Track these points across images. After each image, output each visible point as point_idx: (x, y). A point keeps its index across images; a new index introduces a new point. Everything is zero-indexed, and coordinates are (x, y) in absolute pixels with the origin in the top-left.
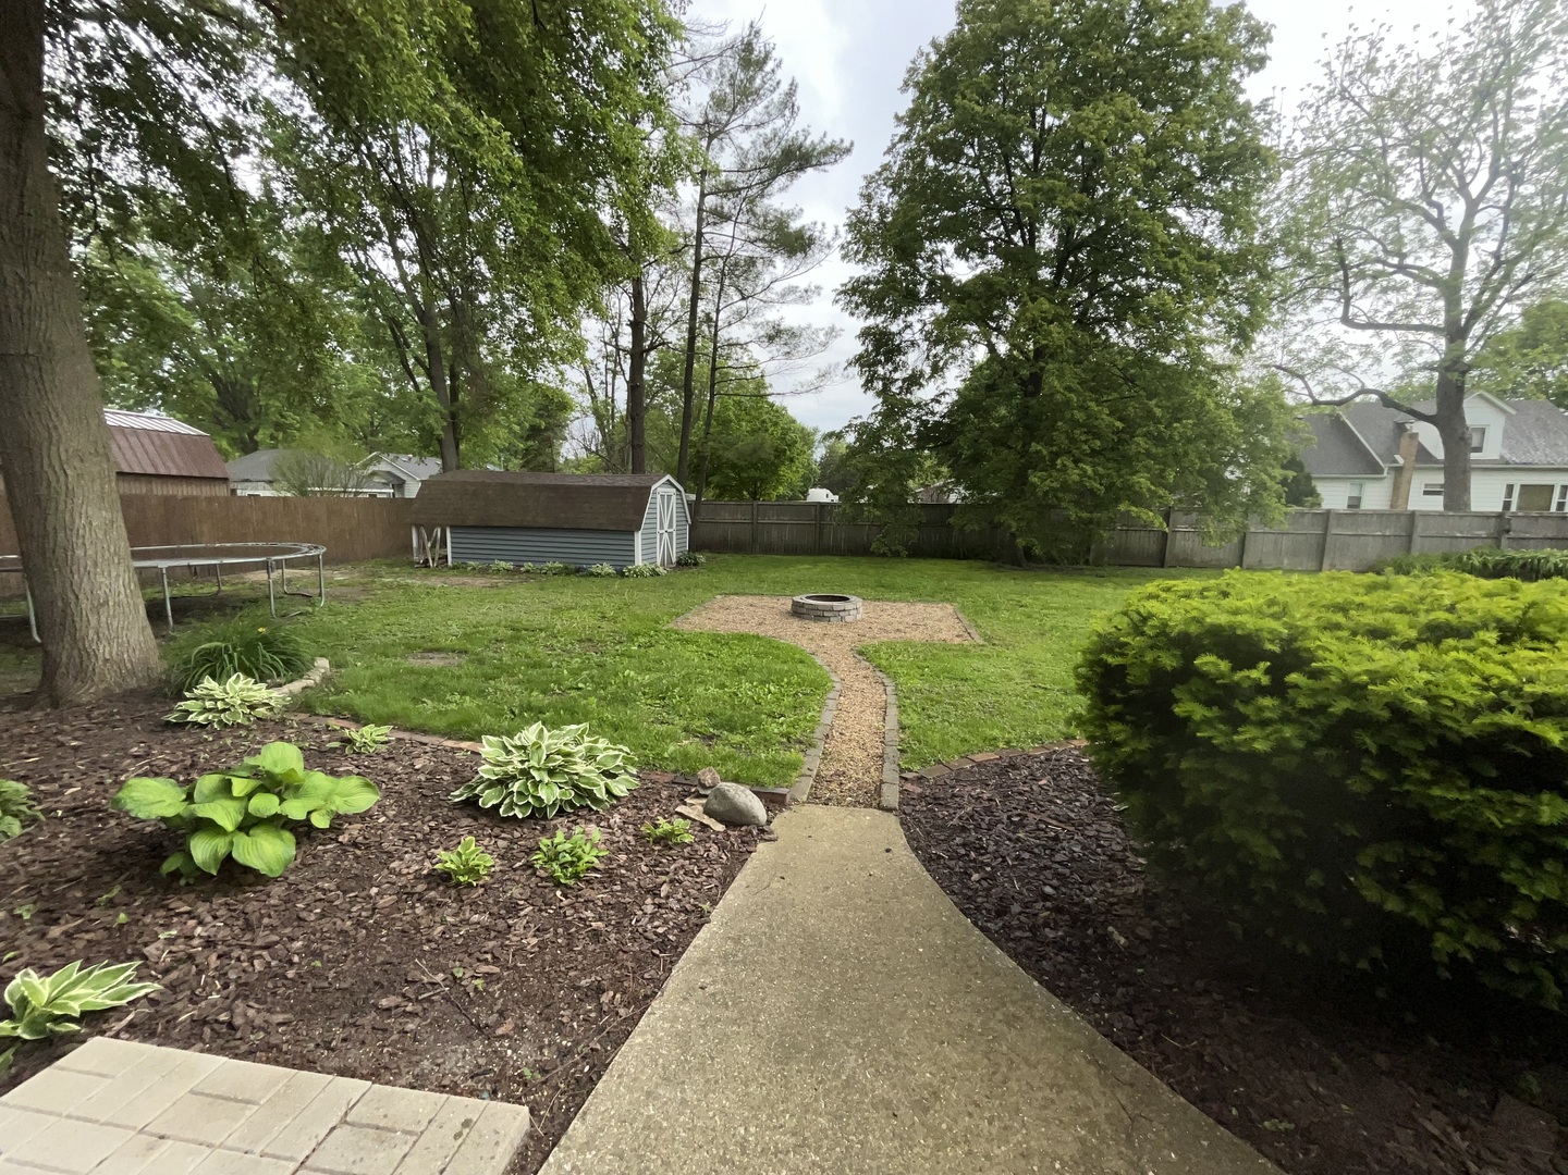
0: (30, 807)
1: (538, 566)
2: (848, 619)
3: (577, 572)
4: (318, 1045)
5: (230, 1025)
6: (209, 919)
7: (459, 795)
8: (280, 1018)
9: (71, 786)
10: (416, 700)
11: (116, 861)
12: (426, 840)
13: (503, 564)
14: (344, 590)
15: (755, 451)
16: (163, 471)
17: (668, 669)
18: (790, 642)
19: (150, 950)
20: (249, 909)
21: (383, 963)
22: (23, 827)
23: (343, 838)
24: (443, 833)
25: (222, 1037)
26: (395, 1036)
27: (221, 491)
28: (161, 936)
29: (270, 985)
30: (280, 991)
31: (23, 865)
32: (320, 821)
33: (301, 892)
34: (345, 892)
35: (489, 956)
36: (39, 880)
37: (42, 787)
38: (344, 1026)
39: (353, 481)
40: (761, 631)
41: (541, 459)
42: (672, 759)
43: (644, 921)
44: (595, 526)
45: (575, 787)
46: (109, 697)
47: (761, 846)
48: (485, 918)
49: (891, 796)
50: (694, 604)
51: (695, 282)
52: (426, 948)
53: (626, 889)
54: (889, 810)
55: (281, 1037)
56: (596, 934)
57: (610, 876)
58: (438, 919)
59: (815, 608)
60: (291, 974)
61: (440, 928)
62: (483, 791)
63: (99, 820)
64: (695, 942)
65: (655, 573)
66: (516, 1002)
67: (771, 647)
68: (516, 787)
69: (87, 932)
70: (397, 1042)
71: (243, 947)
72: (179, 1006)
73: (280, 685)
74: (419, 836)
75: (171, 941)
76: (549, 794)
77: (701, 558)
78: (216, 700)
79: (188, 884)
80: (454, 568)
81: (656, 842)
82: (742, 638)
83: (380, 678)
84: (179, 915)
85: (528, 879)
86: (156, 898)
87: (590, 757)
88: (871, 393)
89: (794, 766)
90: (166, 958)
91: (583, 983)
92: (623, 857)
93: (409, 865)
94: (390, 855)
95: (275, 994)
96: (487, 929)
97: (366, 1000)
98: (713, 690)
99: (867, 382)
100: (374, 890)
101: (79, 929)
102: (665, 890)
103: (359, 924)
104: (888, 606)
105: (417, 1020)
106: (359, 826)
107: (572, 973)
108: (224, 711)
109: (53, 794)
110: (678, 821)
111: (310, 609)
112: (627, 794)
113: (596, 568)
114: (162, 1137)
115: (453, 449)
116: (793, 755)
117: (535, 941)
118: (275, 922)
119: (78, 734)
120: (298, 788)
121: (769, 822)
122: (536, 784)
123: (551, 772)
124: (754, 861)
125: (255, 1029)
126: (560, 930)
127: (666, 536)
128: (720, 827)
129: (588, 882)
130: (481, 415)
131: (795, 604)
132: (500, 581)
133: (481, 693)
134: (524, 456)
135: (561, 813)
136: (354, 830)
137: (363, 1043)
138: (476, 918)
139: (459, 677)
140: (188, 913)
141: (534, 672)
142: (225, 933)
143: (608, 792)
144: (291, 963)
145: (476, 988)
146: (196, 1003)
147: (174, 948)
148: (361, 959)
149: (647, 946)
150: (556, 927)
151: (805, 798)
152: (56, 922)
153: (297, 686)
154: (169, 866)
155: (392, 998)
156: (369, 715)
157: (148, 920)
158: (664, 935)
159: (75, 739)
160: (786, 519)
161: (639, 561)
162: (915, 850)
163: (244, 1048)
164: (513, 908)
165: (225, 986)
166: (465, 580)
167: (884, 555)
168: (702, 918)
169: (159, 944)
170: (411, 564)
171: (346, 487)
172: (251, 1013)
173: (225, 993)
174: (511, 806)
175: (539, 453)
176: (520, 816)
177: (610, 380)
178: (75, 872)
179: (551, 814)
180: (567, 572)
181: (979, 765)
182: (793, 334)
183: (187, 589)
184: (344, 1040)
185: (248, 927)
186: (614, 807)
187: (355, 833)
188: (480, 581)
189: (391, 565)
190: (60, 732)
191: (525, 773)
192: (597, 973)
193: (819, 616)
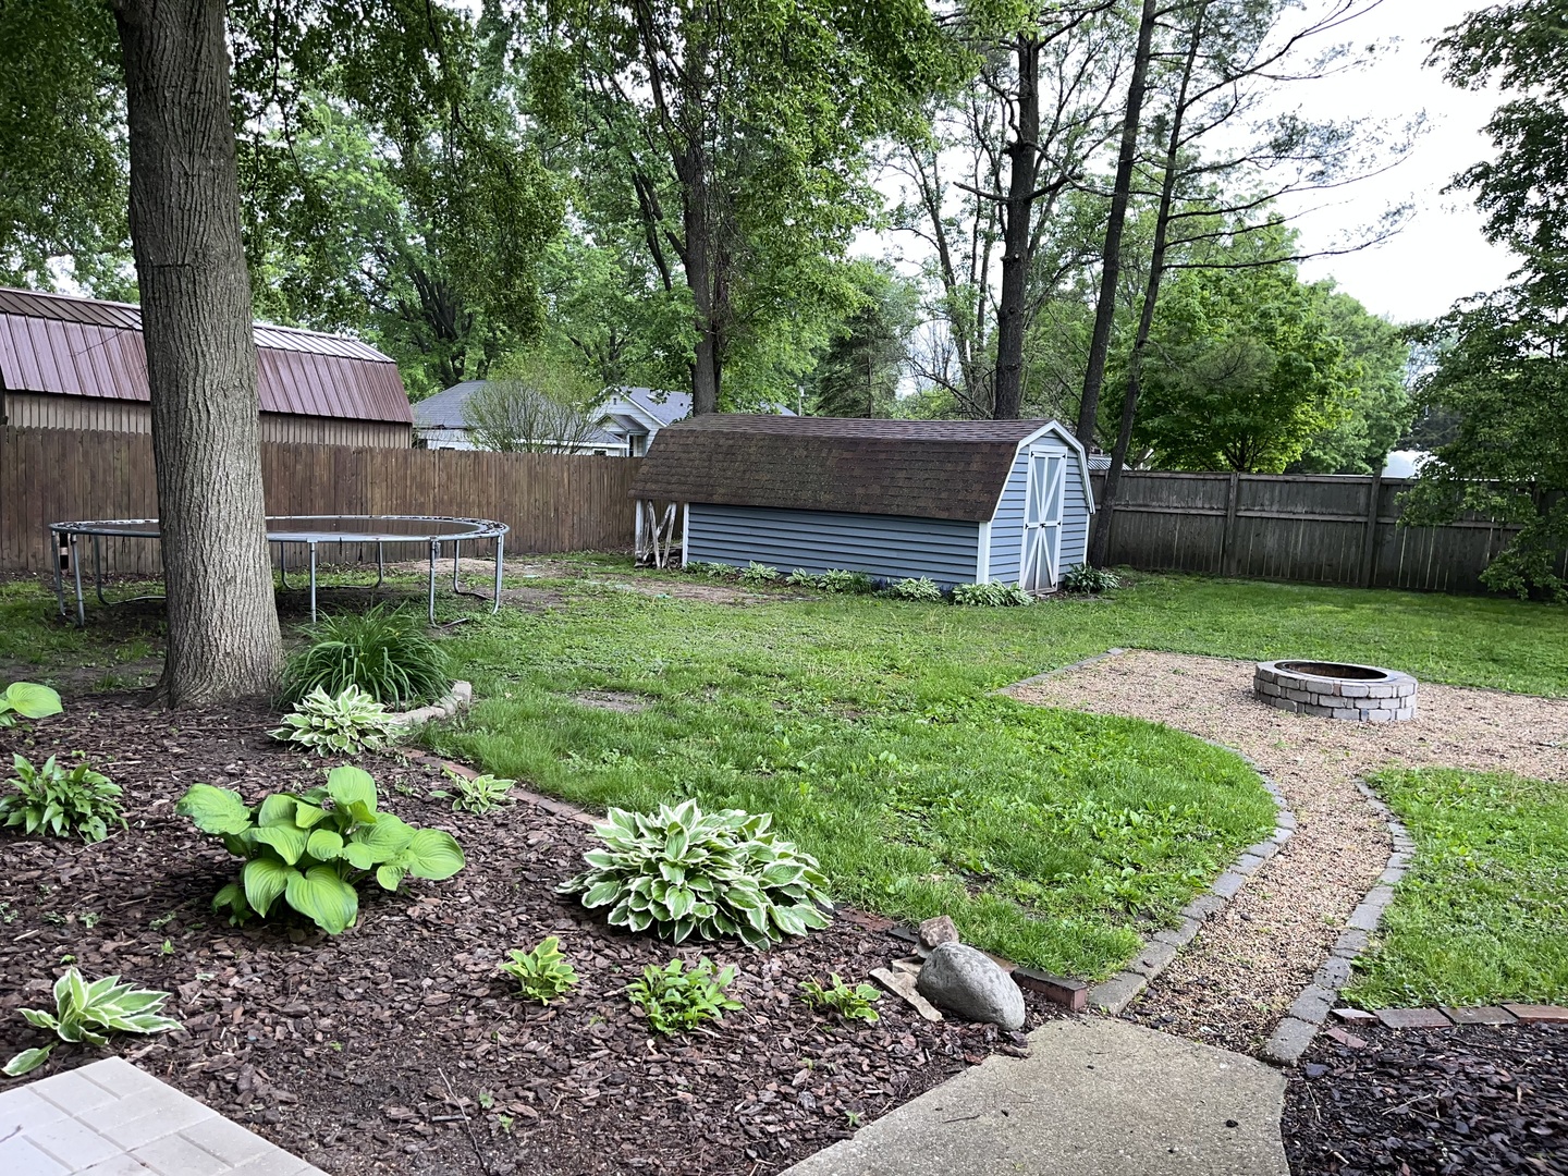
0: (119, 813)
1: (816, 575)
2: (1375, 716)
3: (874, 588)
4: (311, 1136)
5: (235, 1089)
6: (247, 970)
7: (569, 886)
8: (283, 1095)
9: (161, 797)
10: (560, 752)
11: (181, 886)
12: (509, 937)
13: (761, 568)
14: (531, 593)
15: (1229, 372)
16: (338, 413)
17: (960, 762)
18: (1227, 745)
19: (185, 989)
20: (291, 969)
21: (409, 1069)
22: (108, 833)
23: (414, 912)
24: (533, 931)
25: (223, 1094)
26: (393, 1153)
27: (402, 441)
28: (198, 977)
29: (285, 1058)
30: (293, 1068)
31: (98, 872)
32: (388, 880)
33: (349, 964)
34: (395, 976)
35: (531, 1095)
36: (108, 892)
37: (135, 794)
38: (344, 1126)
39: (571, 430)
40: (1173, 722)
41: (850, 394)
42: (899, 897)
43: (753, 1110)
44: (912, 511)
45: (722, 902)
46: (225, 701)
47: (994, 1059)
48: (544, 1050)
49: (1293, 1040)
50: (1062, 660)
51: (1143, 56)
52: (462, 1065)
53: (747, 1061)
54: (1275, 1063)
55: (279, 1114)
56: (678, 1107)
57: (730, 1040)
58: (488, 1034)
59: (1303, 688)
60: (309, 1052)
61: (486, 1046)
62: (593, 882)
63: (177, 838)
64: (814, 1157)
65: (1010, 601)
66: (543, 1159)
67: (1180, 749)
68: (635, 884)
69: (136, 955)
70: (392, 1159)
71: (272, 1010)
72: (193, 1052)
73: (403, 710)
74: (503, 929)
75: (206, 984)
76: (680, 904)
77: (1109, 578)
78: (324, 717)
79: (237, 925)
80: (690, 570)
81: (818, 1012)
82: (1127, 727)
83: (527, 717)
84: (221, 958)
85: (619, 1013)
86: (204, 935)
87: (754, 864)
88: (1503, 245)
89: (1115, 952)
90: (197, 1002)
91: (634, 1161)
92: (763, 1020)
93: (478, 961)
94: (460, 944)
95: (286, 1069)
96: (543, 1062)
97: (375, 1104)
98: (1022, 804)
99: (1499, 218)
100: (428, 982)
101: (129, 950)
102: (801, 1077)
103: (398, 1017)
104: (1486, 702)
105: (423, 1143)
106: (436, 901)
107: (626, 1146)
108: (331, 732)
109: (143, 804)
110: (866, 989)
111: (478, 617)
112: (802, 933)
113: (904, 586)
114: (143, 1165)
115: (710, 379)
116: (1126, 933)
117: (596, 1093)
118: (312, 992)
119: (183, 740)
120: (368, 830)
121: (1027, 1028)
122: (664, 886)
123: (691, 874)
124: (969, 1078)
125: (257, 1099)
126: (634, 1090)
127: (1041, 532)
128: (934, 1015)
129: (698, 1039)
130: (755, 322)
131: (1261, 676)
132: (748, 595)
133: (650, 755)
134: (825, 389)
135: (695, 938)
136: (427, 906)
137: (358, 1149)
138: (533, 1045)
139: (629, 729)
140: (229, 958)
141: (741, 737)
142: (261, 989)
143: (771, 919)
144: (314, 1042)
145: (501, 1129)
146: (210, 1055)
147: (206, 993)
148: (386, 1057)
149: (743, 1141)
150: (631, 1084)
151: (1115, 1008)
152: (111, 936)
153: (421, 715)
154: (224, 898)
155: (404, 1109)
156: (493, 762)
157: (191, 956)
158: (774, 1136)
159: (180, 746)
160: (1300, 511)
161: (984, 577)
162: (1289, 1138)
163: (240, 1115)
164: (585, 1046)
165: (242, 1046)
166: (700, 590)
167: (1511, 594)
168: (844, 1129)
169: (194, 985)
170: (631, 560)
171: (561, 438)
172: (257, 1080)
173: (239, 1053)
174: (624, 914)
175: (848, 383)
176: (634, 928)
177: (980, 250)
178: (139, 890)
179: (681, 936)
180: (859, 588)
181: (1524, 1025)
182: (1333, 136)
183: (346, 578)
184: (340, 1139)
185: (284, 991)
186: (778, 949)
187: (429, 908)
188: (721, 594)
189: (602, 562)
190: (169, 736)
191: (652, 867)
192: (658, 1155)
193: (1309, 705)
